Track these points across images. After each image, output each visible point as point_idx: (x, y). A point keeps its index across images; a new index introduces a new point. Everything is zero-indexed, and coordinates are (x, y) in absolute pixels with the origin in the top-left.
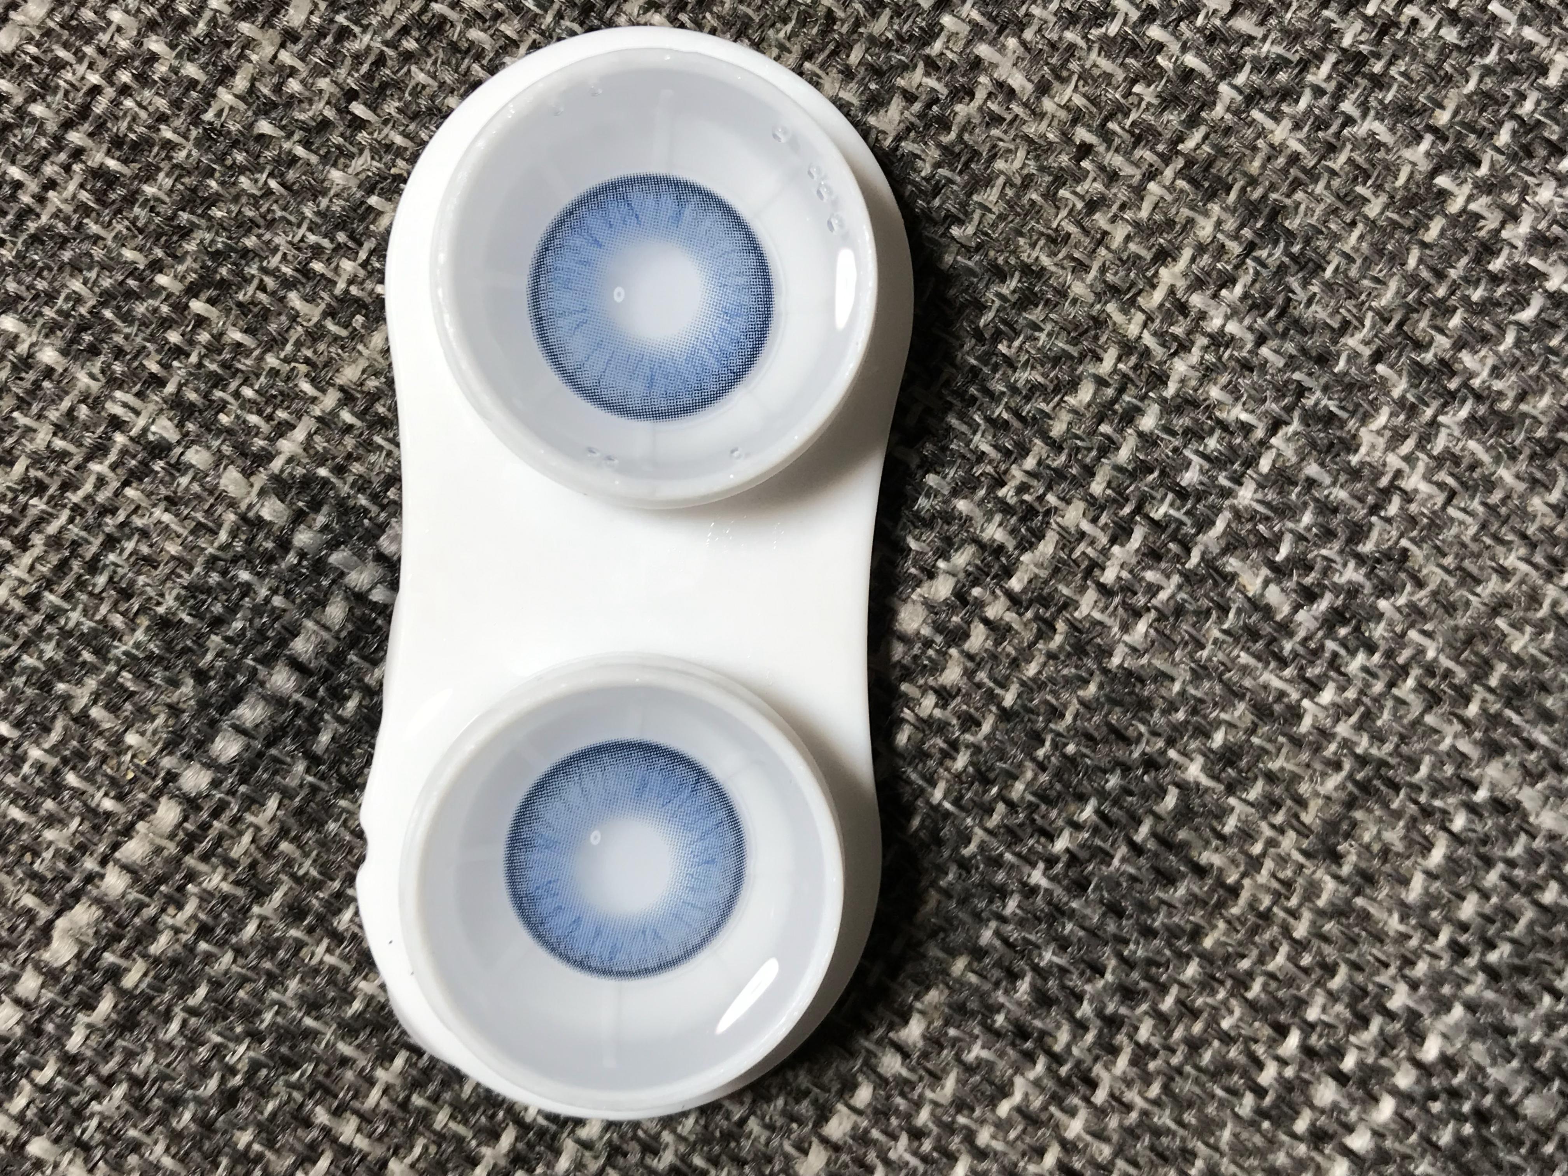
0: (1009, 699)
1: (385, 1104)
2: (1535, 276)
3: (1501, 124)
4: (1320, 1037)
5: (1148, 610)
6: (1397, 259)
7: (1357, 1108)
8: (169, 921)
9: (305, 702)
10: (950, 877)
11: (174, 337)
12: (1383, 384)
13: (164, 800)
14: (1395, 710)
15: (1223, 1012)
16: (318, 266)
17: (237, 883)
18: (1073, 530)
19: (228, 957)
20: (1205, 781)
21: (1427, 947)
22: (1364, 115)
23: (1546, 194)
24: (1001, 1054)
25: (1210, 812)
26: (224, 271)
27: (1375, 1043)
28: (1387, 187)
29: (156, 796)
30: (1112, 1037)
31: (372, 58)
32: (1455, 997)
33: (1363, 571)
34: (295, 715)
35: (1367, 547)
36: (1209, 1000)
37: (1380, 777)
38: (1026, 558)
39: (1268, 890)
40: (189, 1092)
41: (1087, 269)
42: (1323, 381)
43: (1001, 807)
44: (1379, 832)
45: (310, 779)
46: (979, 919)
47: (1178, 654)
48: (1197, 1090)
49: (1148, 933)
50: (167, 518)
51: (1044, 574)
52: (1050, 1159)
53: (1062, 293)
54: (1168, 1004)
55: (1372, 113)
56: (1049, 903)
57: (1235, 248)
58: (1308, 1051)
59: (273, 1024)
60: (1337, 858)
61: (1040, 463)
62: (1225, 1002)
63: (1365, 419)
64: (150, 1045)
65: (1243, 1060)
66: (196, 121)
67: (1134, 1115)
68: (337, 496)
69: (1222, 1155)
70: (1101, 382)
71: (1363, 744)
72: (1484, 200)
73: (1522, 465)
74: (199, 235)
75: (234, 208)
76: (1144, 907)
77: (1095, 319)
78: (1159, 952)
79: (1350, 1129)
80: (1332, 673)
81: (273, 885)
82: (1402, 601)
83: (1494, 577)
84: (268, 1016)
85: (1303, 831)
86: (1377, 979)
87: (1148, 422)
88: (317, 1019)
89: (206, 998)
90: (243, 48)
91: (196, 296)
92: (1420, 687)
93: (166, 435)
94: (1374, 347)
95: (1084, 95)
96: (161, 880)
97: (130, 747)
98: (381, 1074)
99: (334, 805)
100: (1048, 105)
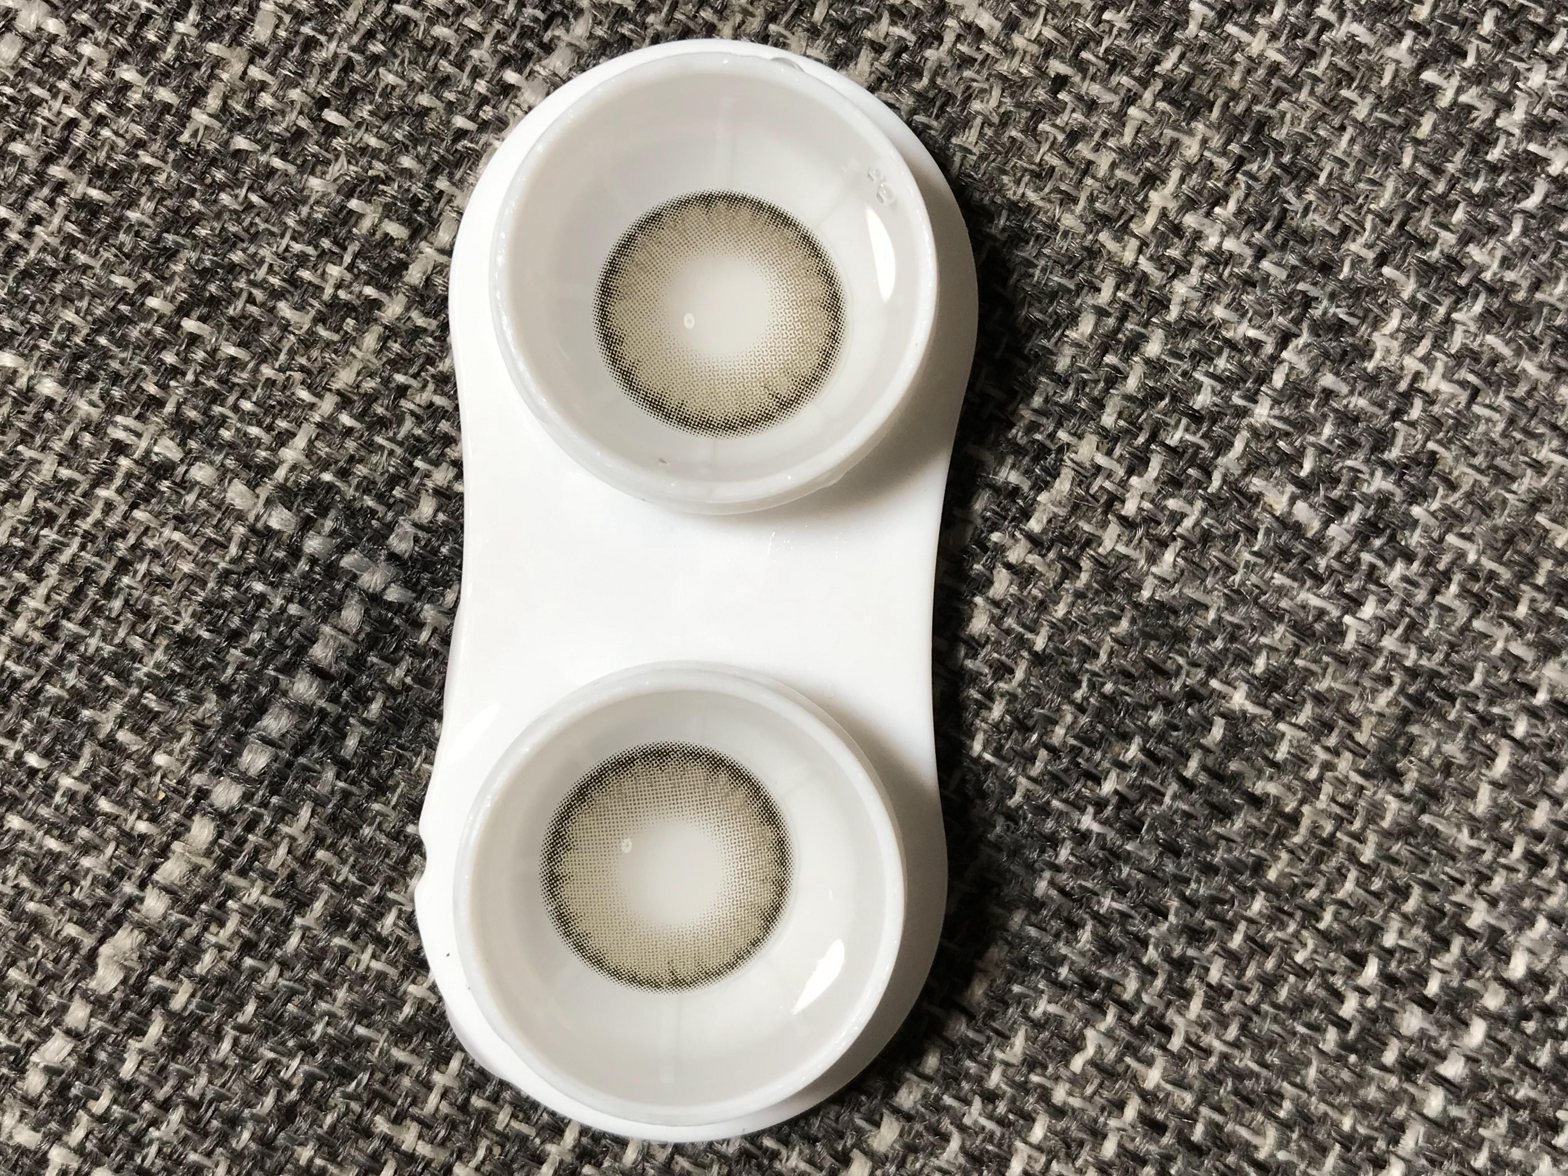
0: (1040, 643)
1: (445, 1108)
2: (1537, 162)
3: (1483, 13)
4: (1400, 962)
5: (1174, 539)
6: (1391, 159)
7: (1448, 1034)
8: (213, 939)
9: (330, 708)
10: (998, 829)
11: (169, 358)
12: (1391, 286)
13: (197, 818)
14: (1440, 620)
15: (1296, 945)
16: (305, 274)
17: (277, 895)
18: (1088, 465)
19: (273, 972)
20: (1252, 709)
21: (1502, 860)
22: (1341, 18)
23: (1537, 78)
24: (1069, 1007)
25: (1261, 740)
26: (213, 288)
27: (1457, 965)
28: (1373, 87)
29: (189, 815)
30: (1182, 981)
31: (340, 65)
32: (1538, 910)
33: (1392, 478)
34: (321, 721)
35: (1393, 454)
36: (1279, 934)
37: (1434, 689)
38: (1043, 497)
39: (1330, 816)
40: (247, 1112)
41: (1075, 201)
42: (1329, 289)
43: (1043, 754)
44: (1439, 746)
45: (341, 784)
46: (1033, 871)
47: (1209, 582)
48: (1276, 1028)
49: (1209, 870)
50: (177, 536)
51: (1062, 512)
52: (1131, 1112)
53: (1053, 227)
54: (1236, 941)
55: (1349, 14)
56: (1103, 848)
57: (1223, 164)
58: (1388, 979)
59: (325, 1035)
60: (1397, 776)
61: (1047, 400)
62: (1296, 935)
63: (1377, 324)
64: (203, 1067)
65: (1322, 993)
66: (173, 144)
67: (1213, 1060)
68: (343, 499)
69: (1310, 1094)
70: (1101, 313)
71: (1411, 656)
72: (1474, 91)
73: (1544, 355)
74: (186, 254)
75: (217, 225)
76: (1201, 844)
77: (1088, 250)
78: (1223, 889)
79: (1442, 1057)
80: (1372, 587)
81: (314, 894)
82: (1435, 505)
83: (1529, 472)
84: (319, 1028)
85: (1360, 751)
86: (1454, 898)
87: (1153, 348)
88: (368, 1026)
89: (255, 1015)
90: (213, 68)
91: (187, 315)
92: (1465, 593)
93: (169, 455)
94: (1377, 250)
95: (1056, 28)
96: (200, 898)
97: (159, 768)
98: (438, 1078)
99: (368, 809)
100: (1018, 41)
